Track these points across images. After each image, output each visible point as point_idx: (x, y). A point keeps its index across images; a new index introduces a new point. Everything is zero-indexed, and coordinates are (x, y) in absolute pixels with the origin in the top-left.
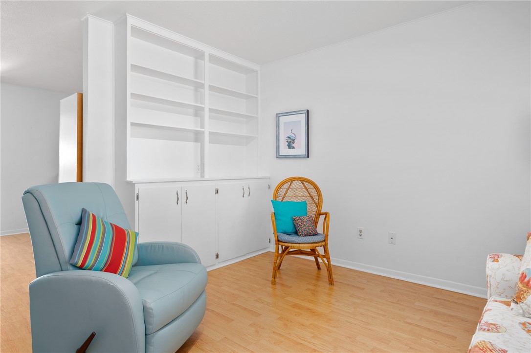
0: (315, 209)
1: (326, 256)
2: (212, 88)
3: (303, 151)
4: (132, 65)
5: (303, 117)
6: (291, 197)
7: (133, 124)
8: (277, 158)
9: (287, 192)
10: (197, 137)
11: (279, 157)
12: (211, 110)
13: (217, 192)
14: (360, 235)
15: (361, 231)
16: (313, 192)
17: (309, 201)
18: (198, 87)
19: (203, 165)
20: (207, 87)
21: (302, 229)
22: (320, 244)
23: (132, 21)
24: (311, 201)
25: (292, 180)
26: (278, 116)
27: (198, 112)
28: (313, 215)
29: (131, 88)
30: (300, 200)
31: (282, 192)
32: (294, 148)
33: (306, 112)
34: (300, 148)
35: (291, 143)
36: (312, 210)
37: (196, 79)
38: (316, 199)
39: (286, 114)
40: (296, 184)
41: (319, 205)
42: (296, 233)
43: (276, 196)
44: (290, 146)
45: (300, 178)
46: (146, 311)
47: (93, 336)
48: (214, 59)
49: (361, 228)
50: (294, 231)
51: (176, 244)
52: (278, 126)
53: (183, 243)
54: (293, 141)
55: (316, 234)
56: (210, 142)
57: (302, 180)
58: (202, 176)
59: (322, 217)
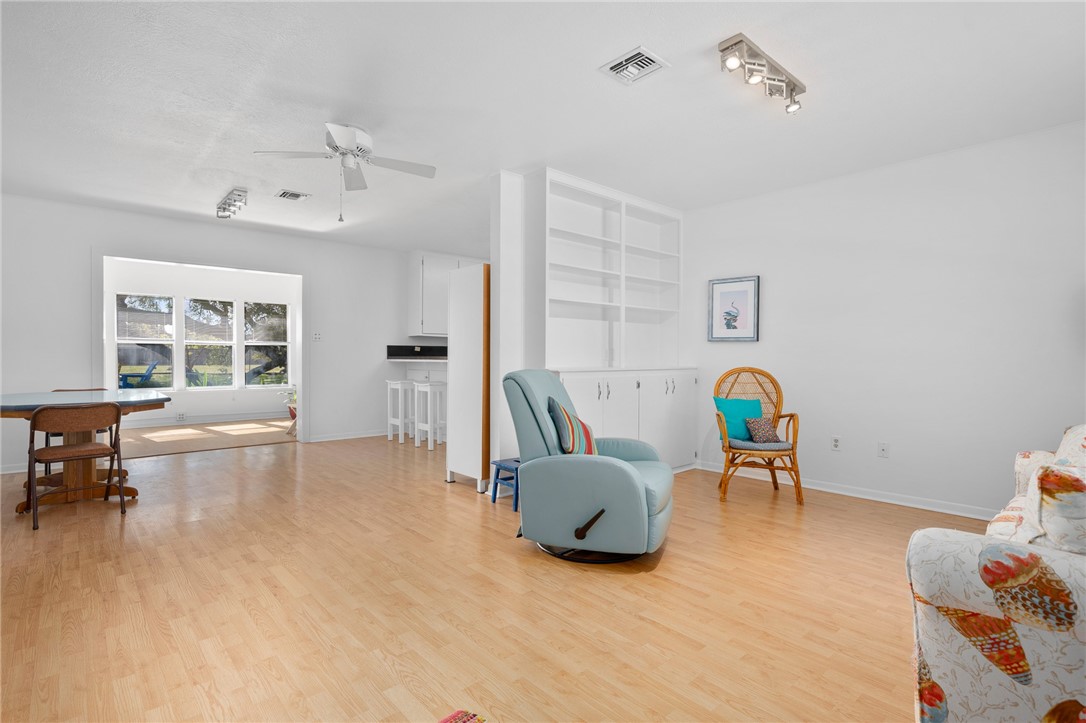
0: (772, 410)
1: (794, 469)
2: (629, 249)
3: (750, 332)
4: (551, 229)
5: (750, 286)
6: (737, 394)
7: (551, 301)
8: (709, 341)
9: (732, 386)
10: (606, 313)
11: (712, 339)
12: (628, 279)
13: (639, 386)
14: (836, 446)
15: (836, 441)
16: (769, 387)
17: (763, 399)
18: (607, 247)
19: (611, 350)
20: (623, 248)
21: (759, 434)
22: (787, 453)
23: (552, 175)
24: (767, 400)
25: (739, 371)
26: (712, 283)
27: (607, 281)
28: (770, 416)
29: (551, 257)
30: (751, 397)
31: (726, 387)
32: (735, 327)
33: (756, 278)
34: (746, 328)
35: (731, 321)
36: (768, 411)
37: (604, 236)
38: (774, 397)
39: (724, 281)
40: (744, 377)
41: (778, 405)
42: (751, 439)
43: (717, 391)
44: (729, 326)
45: (750, 368)
46: (648, 491)
47: (602, 511)
48: (632, 211)
49: (837, 437)
50: (748, 436)
51: (635, 441)
52: (711, 298)
53: (641, 440)
54: (735, 318)
55: (778, 441)
56: (626, 321)
57: (753, 371)
58: (610, 365)
59: (783, 422)
